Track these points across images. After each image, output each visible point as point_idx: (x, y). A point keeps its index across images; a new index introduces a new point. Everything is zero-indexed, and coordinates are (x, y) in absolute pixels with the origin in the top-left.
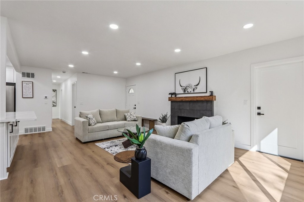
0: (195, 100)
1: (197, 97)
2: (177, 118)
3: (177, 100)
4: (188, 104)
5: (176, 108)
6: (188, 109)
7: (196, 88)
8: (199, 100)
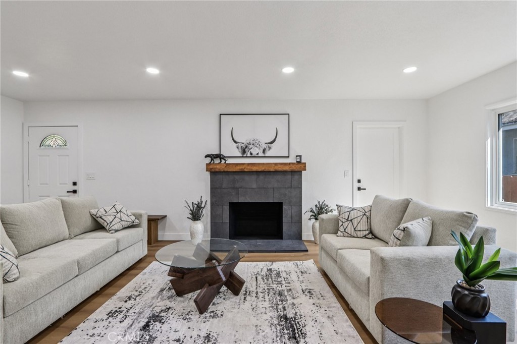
0: (272, 170)
1: (276, 164)
2: (227, 208)
3: (228, 170)
4: (254, 177)
5: (223, 186)
6: (254, 186)
7: (270, 148)
8: (280, 169)
